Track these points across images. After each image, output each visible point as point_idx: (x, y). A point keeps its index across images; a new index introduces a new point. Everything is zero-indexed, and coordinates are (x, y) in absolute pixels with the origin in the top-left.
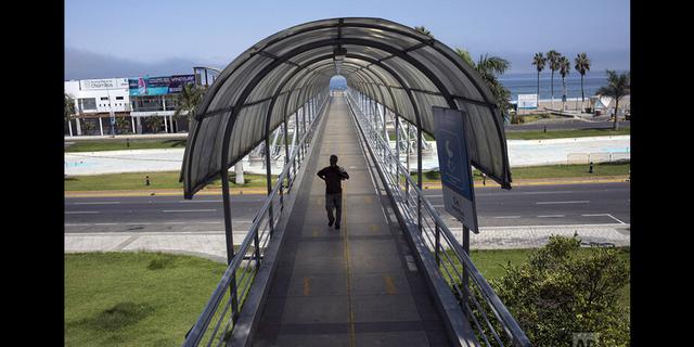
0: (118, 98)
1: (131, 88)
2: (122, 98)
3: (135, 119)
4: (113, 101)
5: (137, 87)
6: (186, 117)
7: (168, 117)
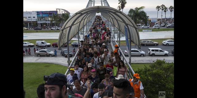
0: (33, 17)
1: (37, 14)
2: (35, 17)
3: (39, 23)
4: (32, 18)
5: (39, 14)
6: (54, 23)
7: (49, 23)
